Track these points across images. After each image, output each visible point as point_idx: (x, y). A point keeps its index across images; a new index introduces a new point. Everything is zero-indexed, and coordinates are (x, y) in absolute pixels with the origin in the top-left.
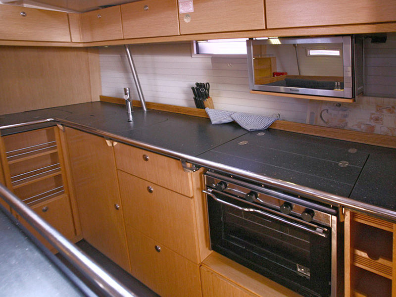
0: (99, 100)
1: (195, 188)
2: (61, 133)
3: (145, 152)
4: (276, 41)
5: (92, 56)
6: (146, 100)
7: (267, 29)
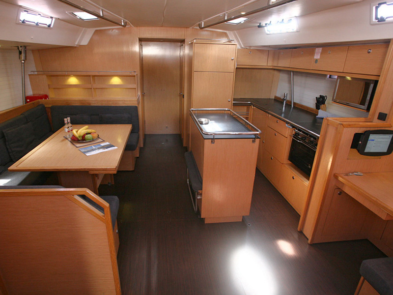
0: (274, 98)
1: (289, 134)
2: (252, 110)
3: (278, 119)
4: (349, 78)
5: (276, 73)
6: (294, 101)
7: (343, 72)
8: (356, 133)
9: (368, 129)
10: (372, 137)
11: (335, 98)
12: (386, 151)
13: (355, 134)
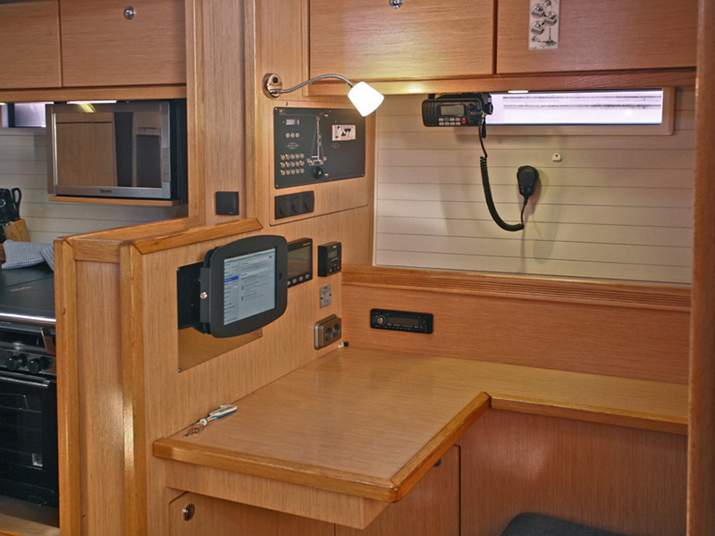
7: (63, 88)
8: (182, 268)
9: (211, 246)
10: (231, 266)
11: (56, 182)
12: (272, 306)
13: (178, 272)
